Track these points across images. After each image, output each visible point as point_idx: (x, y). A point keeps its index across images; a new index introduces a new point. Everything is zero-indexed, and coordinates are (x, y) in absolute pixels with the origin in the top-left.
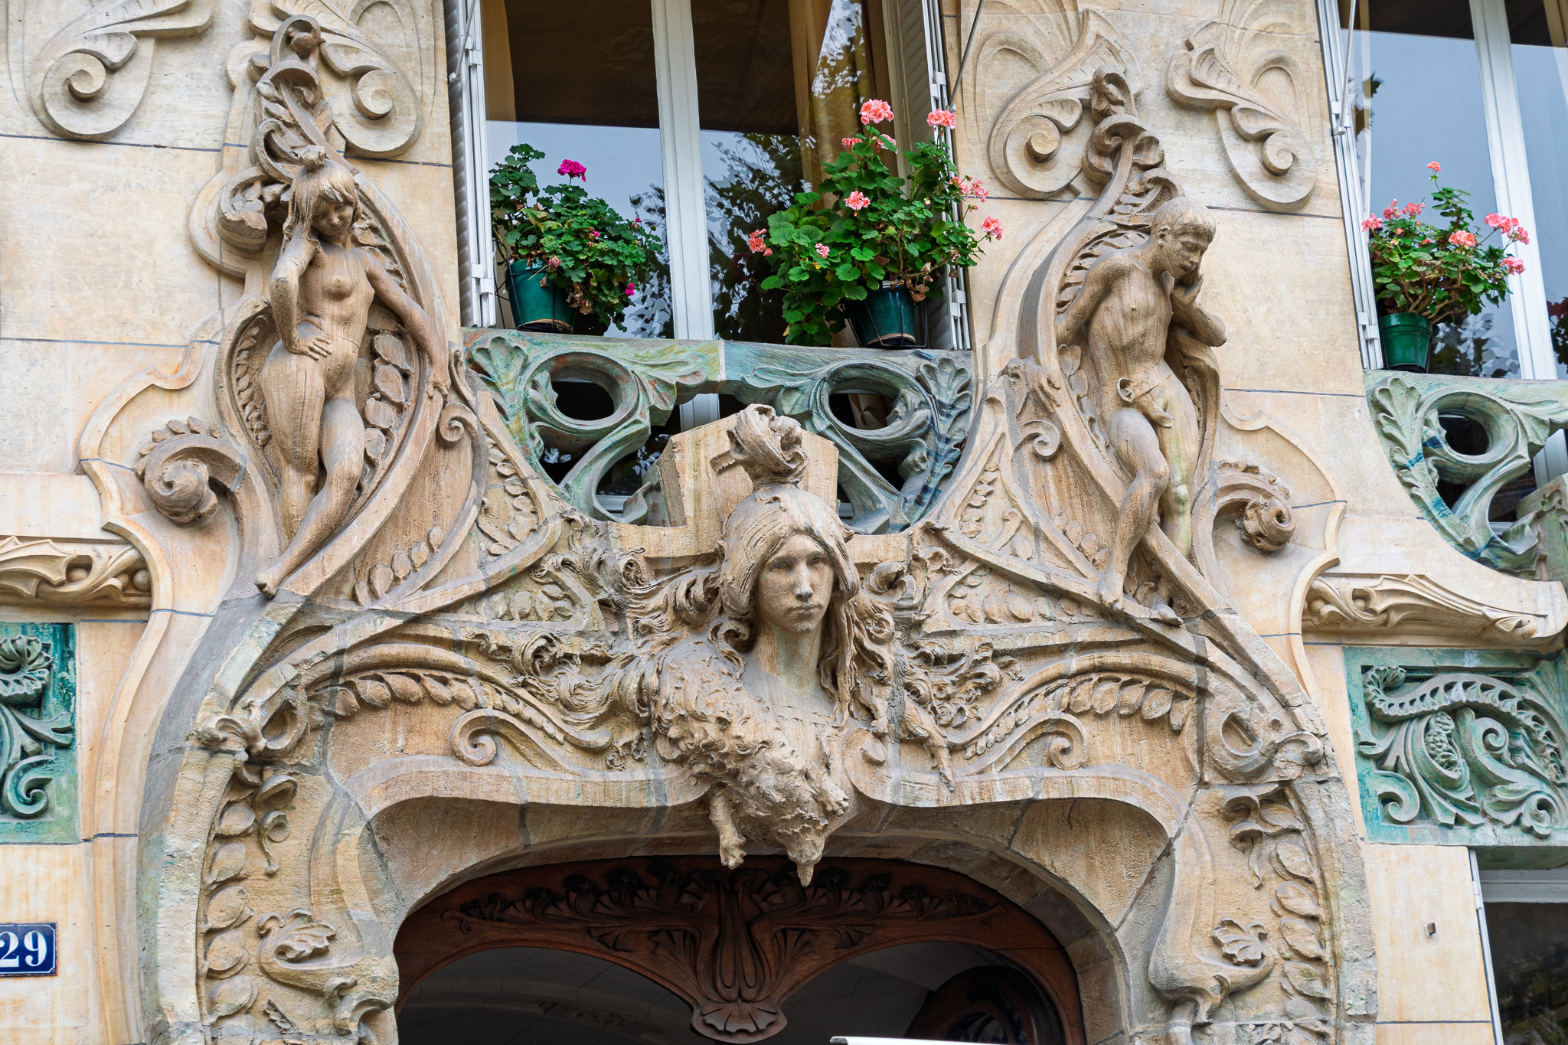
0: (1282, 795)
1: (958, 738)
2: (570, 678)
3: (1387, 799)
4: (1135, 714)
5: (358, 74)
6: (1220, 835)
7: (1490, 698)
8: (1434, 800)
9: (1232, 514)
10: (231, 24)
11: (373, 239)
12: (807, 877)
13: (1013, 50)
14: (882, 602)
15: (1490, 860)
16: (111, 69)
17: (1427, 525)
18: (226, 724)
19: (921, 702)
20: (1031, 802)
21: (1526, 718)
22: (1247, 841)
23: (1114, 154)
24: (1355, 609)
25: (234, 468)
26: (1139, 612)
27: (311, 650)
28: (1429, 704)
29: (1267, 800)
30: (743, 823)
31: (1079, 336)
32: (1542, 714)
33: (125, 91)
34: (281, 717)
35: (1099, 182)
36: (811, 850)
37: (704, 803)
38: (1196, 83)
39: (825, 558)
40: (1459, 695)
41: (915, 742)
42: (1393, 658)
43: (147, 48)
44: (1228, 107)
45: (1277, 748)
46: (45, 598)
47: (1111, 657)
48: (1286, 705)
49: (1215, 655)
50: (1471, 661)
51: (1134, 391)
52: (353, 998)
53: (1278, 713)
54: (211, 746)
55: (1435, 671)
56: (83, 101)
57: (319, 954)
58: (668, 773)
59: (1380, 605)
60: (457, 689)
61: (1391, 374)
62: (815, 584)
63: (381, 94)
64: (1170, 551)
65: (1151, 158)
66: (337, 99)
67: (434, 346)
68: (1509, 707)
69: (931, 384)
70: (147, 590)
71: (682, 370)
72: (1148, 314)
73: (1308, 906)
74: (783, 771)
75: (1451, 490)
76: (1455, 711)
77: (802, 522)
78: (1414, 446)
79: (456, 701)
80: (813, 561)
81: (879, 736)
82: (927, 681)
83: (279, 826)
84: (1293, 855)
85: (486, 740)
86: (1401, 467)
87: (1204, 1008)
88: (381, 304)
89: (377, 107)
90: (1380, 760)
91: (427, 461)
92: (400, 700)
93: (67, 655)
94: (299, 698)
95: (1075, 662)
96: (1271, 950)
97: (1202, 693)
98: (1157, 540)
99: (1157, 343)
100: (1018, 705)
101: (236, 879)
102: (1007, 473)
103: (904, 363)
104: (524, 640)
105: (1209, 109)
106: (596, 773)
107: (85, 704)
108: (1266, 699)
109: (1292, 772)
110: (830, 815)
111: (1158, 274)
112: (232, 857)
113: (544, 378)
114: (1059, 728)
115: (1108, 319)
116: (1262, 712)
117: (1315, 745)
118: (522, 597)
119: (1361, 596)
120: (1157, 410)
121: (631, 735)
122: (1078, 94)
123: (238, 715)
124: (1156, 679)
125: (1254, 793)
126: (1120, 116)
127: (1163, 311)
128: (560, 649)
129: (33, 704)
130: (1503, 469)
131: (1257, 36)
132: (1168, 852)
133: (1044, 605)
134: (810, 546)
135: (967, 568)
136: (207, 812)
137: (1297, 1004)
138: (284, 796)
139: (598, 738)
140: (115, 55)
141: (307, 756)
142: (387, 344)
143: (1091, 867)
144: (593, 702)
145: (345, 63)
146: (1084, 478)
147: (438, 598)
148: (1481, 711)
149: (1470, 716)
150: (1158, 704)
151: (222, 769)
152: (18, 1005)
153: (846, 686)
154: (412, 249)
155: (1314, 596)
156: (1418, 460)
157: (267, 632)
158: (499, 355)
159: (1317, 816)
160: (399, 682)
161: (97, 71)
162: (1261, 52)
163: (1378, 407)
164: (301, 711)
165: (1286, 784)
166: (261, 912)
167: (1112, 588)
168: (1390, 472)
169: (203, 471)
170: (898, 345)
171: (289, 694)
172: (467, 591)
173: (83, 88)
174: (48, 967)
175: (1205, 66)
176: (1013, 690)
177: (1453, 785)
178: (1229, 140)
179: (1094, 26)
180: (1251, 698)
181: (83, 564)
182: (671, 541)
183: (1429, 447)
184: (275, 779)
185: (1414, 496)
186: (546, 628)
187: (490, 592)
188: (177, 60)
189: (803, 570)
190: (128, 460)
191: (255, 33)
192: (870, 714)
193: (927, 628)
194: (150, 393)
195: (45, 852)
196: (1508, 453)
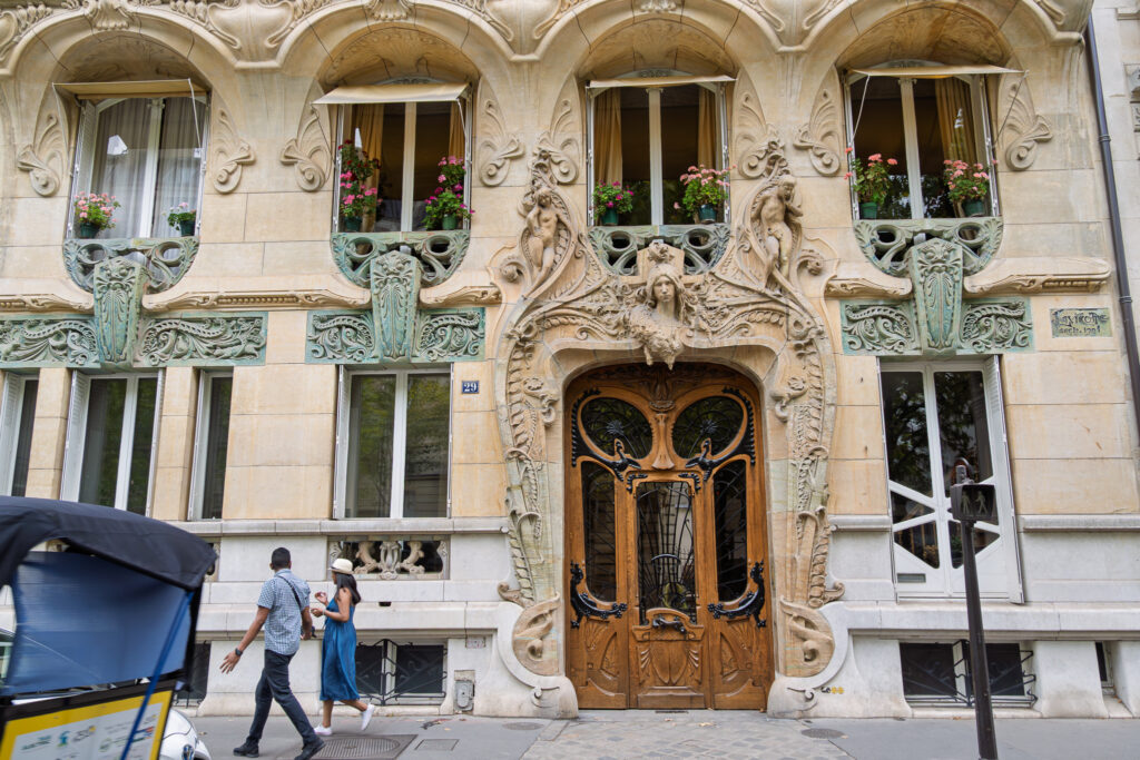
0: (810, 343)
1: (714, 329)
2: (608, 316)
3: (851, 343)
4: (768, 321)
5: (561, 162)
6: (794, 354)
7: (887, 313)
8: (866, 343)
9: (803, 265)
10: (529, 153)
12: (671, 368)
13: (747, 137)
14: (695, 293)
15: (882, 360)
16: (498, 168)
17: (870, 264)
18: (513, 331)
19: (704, 320)
20: (736, 347)
21: (898, 319)
22: (800, 356)
23: (774, 164)
24: (842, 289)
25: (522, 267)
26: (769, 292)
27: (536, 312)
28: (867, 316)
29: (807, 344)
30: (652, 354)
31: (758, 217)
32: (903, 318)
33: (502, 173)
34: (529, 330)
35: (769, 172)
36: (670, 361)
37: (642, 349)
38: (802, 142)
39: (670, 282)
40: (876, 313)
41: (703, 331)
42: (855, 303)
43: (508, 162)
44: (811, 147)
45: (809, 329)
46: (477, 302)
47: (761, 306)
48: (812, 317)
49: (791, 304)
50: (881, 303)
51: (772, 231)
52: (546, 399)
53: (810, 320)
54: (510, 337)
55: (869, 306)
56: (491, 177)
57: (538, 388)
58: (632, 341)
59: (850, 288)
60: (577, 321)
61: (862, 221)
62: (667, 290)
63: (567, 167)
64: (780, 277)
65: (783, 164)
66: (554, 169)
67: (573, 232)
68: (892, 316)
69: (718, 233)
70: (501, 299)
71: (647, 234)
72: (776, 209)
73: (817, 373)
74: (661, 340)
75: (880, 254)
76: (875, 318)
77: (664, 273)
78: (867, 241)
79: (576, 324)
80: (667, 283)
81: (692, 330)
82: (706, 314)
83: (530, 356)
84: (814, 360)
85: (584, 334)
87: (784, 401)
88: (559, 222)
89: (565, 171)
90: (850, 332)
91: (570, 262)
92: (562, 324)
93: (484, 315)
94: (534, 324)
95: (750, 308)
96: (806, 386)
97: (788, 315)
98: (776, 274)
99: (780, 217)
100: (733, 320)
101: (518, 370)
102: (735, 256)
103: (711, 228)
104: (595, 307)
105: (806, 149)
106: (614, 341)
107: (487, 327)
108: (806, 315)
109: (813, 336)
110: (675, 351)
111: (780, 198)
112: (516, 365)
113: (609, 238)
114: (745, 326)
115: (765, 212)
116: (805, 320)
117: (820, 328)
118: (595, 297)
119: (843, 285)
120: (779, 236)
121: (623, 331)
122: (764, 148)
123: (517, 329)
124: (775, 311)
125: (802, 342)
126: (775, 153)
127: (781, 207)
128: (605, 310)
129: (475, 328)
130: (896, 247)
131: (824, 125)
132: (777, 359)
133: (743, 292)
134: (666, 279)
135: (720, 283)
136: (509, 353)
137: (813, 400)
138: (531, 349)
139: (614, 332)
140: (499, 164)
141: (538, 338)
142: (563, 233)
143: (756, 365)
144: (614, 323)
145: (557, 160)
146: (757, 257)
147: (572, 297)
148: (883, 317)
149: (880, 319)
150: (775, 319)
151: (512, 343)
152: (469, 401)
153: (682, 316)
154: (569, 207)
155: (828, 287)
157: (524, 308)
158: (597, 233)
159: (820, 349)
160: (562, 319)
161: (494, 168)
162: (825, 131)
163: (856, 231)
164: (535, 328)
165: (811, 340)
166: (525, 378)
167: (761, 286)
168: (859, 250)
169: (515, 268)
170: (709, 223)
171: (531, 323)
172: (580, 295)
173: (491, 173)
174: (476, 391)
175: (805, 136)
176: (732, 316)
177: (873, 339)
178: (812, 157)
179: (770, 128)
180: (802, 316)
181: (484, 293)
182: (636, 280)
183: (872, 241)
184: (528, 345)
185: (866, 256)
186: (602, 304)
187: (587, 295)
188: (516, 164)
189: (664, 286)
190: (498, 266)
191: (535, 155)
192: (690, 323)
193: (709, 299)
194: (504, 249)
195: (478, 364)
196: (899, 242)
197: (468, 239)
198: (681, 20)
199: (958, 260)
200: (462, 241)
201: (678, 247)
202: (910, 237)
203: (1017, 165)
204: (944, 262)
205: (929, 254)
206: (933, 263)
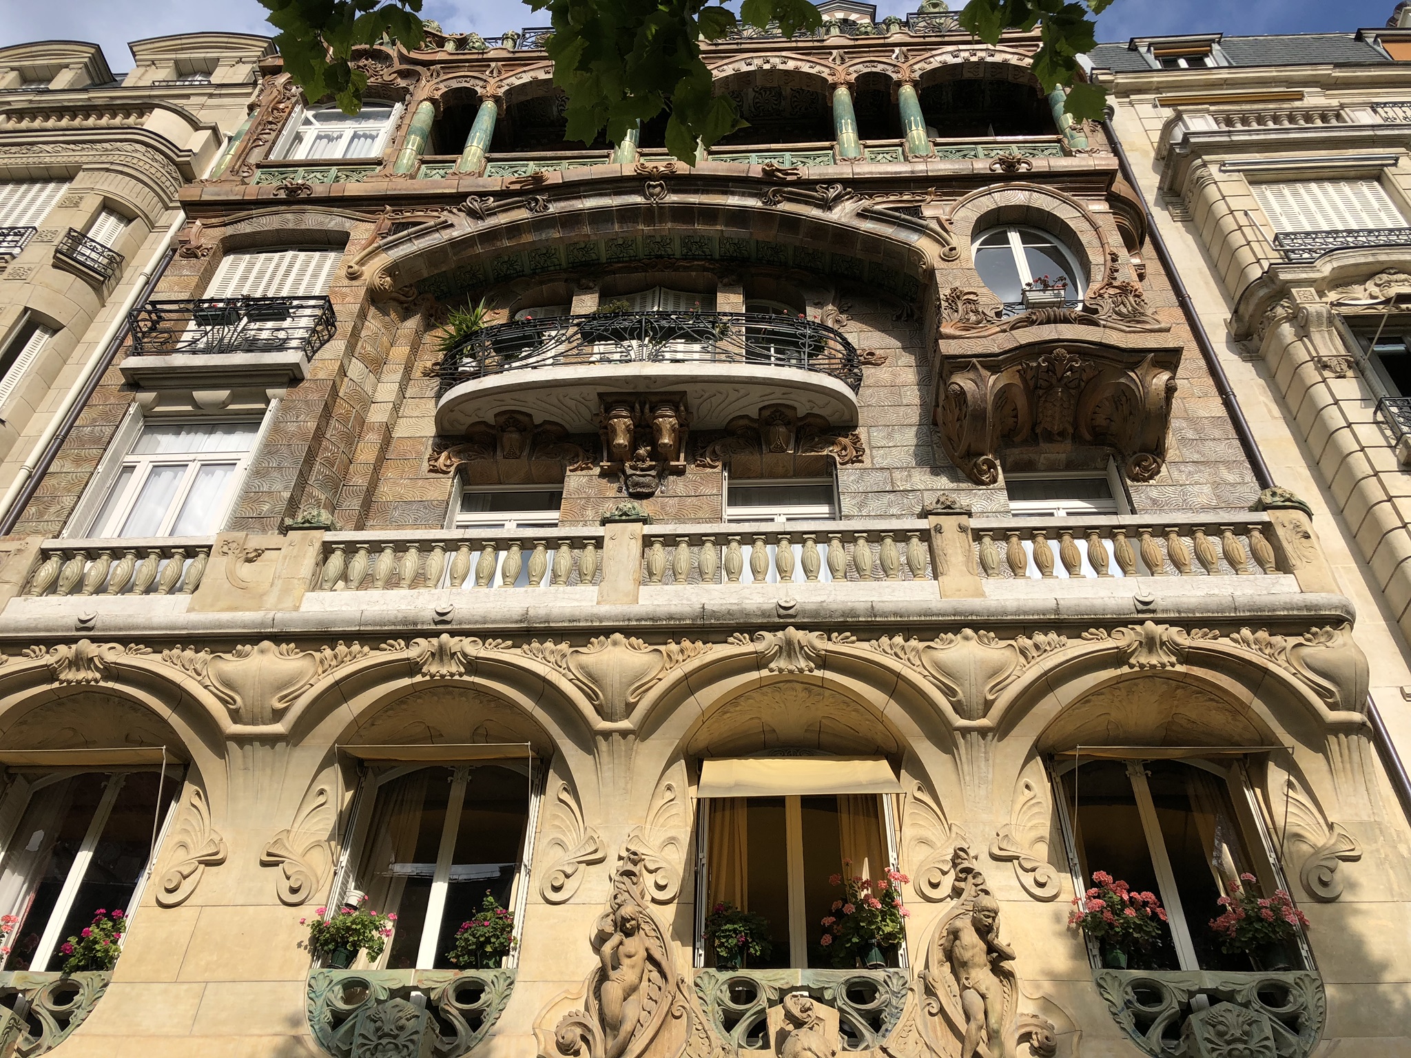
5: (656, 870)
9: (1025, 1038)
10: (613, 855)
11: (653, 934)
13: (923, 841)
16: (567, 876)
17: (1129, 1042)
23: (965, 880)
25: (589, 1030)
33: (570, 886)
35: (959, 893)
38: (1001, 849)
43: (582, 867)
44: (1017, 858)
51: (972, 982)
56: (556, 889)
61: (1106, 970)
63: (663, 877)
65: (979, 881)
66: (648, 880)
67: (669, 975)
69: (890, 983)
71: (782, 982)
75: (1143, 1025)
77: (806, 1045)
78: (1119, 1003)
86: (1114, 1014)
89: (662, 882)
91: (663, 1024)
99: (980, 960)
102: (919, 1022)
103: (879, 975)
105: (1009, 859)
111: (976, 929)
113: (725, 987)
120: (983, 989)
122: (949, 857)
126: (966, 864)
127: (981, 944)
130: (1166, 1014)
131: (1031, 828)
140: (569, 871)
145: (652, 867)
146: (950, 1022)
156: (1123, 1009)
158: (707, 979)
161: (562, 876)
162: (1033, 834)
163: (1100, 986)
169: (579, 1031)
170: (876, 967)
173: (556, 884)
175: (1005, 842)
178: (1020, 871)
179: (955, 829)
182: (764, 1056)
183: (1128, 1004)
185: (1122, 1028)
188: (593, 870)
190: (553, 1027)
191: (620, 858)
194: (566, 1000)
196: (1170, 1006)
197: (512, 983)
198: (823, 684)
199: (1267, 1038)
200: (502, 985)
201: (831, 1003)
202: (1184, 999)
203: (1321, 892)
204: (1245, 1042)
205: (1221, 1028)
206: (1228, 1043)
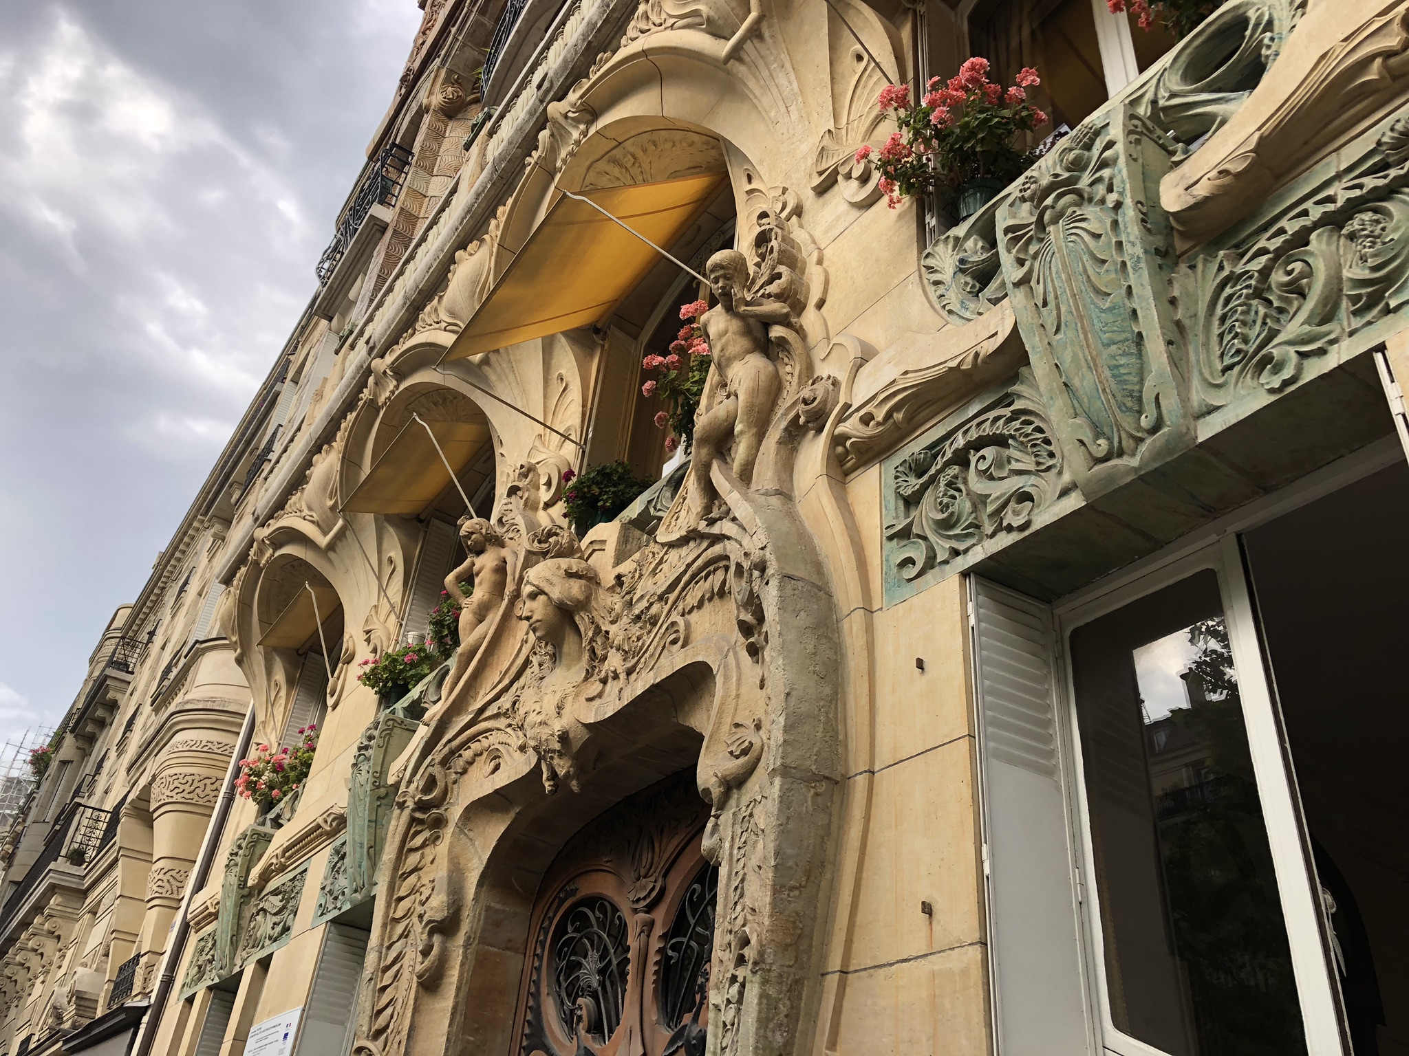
1: (632, 662)
3: (904, 565)
4: (711, 593)
7: (985, 430)
8: (939, 545)
20: (656, 686)
21: (1018, 426)
24: (871, 430)
27: (440, 744)
28: (940, 466)
29: (760, 614)
32: (1028, 416)
37: (540, 759)
38: (820, 174)
39: (538, 593)
40: (959, 444)
42: (916, 450)
47: (698, 564)
48: (752, 537)
50: (976, 408)
52: (425, 921)
53: (750, 546)
55: (947, 437)
57: (427, 900)
59: (880, 416)
62: (533, 610)
75: (984, 278)
76: (960, 458)
78: (953, 274)
80: (533, 596)
83: (439, 837)
85: (494, 763)
86: (939, 298)
87: (716, 803)
88: (506, 567)
90: (902, 534)
92: (476, 755)
94: (437, 771)
95: (686, 578)
96: (760, 737)
100: (663, 622)
101: (416, 869)
108: (746, 540)
109: (757, 584)
112: (414, 860)
114: (675, 628)
116: (744, 550)
119: (867, 421)
131: (869, 113)
134: (529, 590)
136: (399, 838)
147: (489, 695)
148: (977, 447)
150: (718, 580)
153: (587, 658)
155: (837, 441)
156: (956, 280)
159: (766, 611)
160: (474, 746)
163: (926, 269)
164: (438, 777)
165: (758, 597)
166: (422, 882)
168: (930, 309)
171: (430, 769)
176: (664, 616)
177: (951, 522)
179: (771, 194)
180: (741, 545)
183: (964, 266)
193: (635, 598)
204: (1068, 184)
